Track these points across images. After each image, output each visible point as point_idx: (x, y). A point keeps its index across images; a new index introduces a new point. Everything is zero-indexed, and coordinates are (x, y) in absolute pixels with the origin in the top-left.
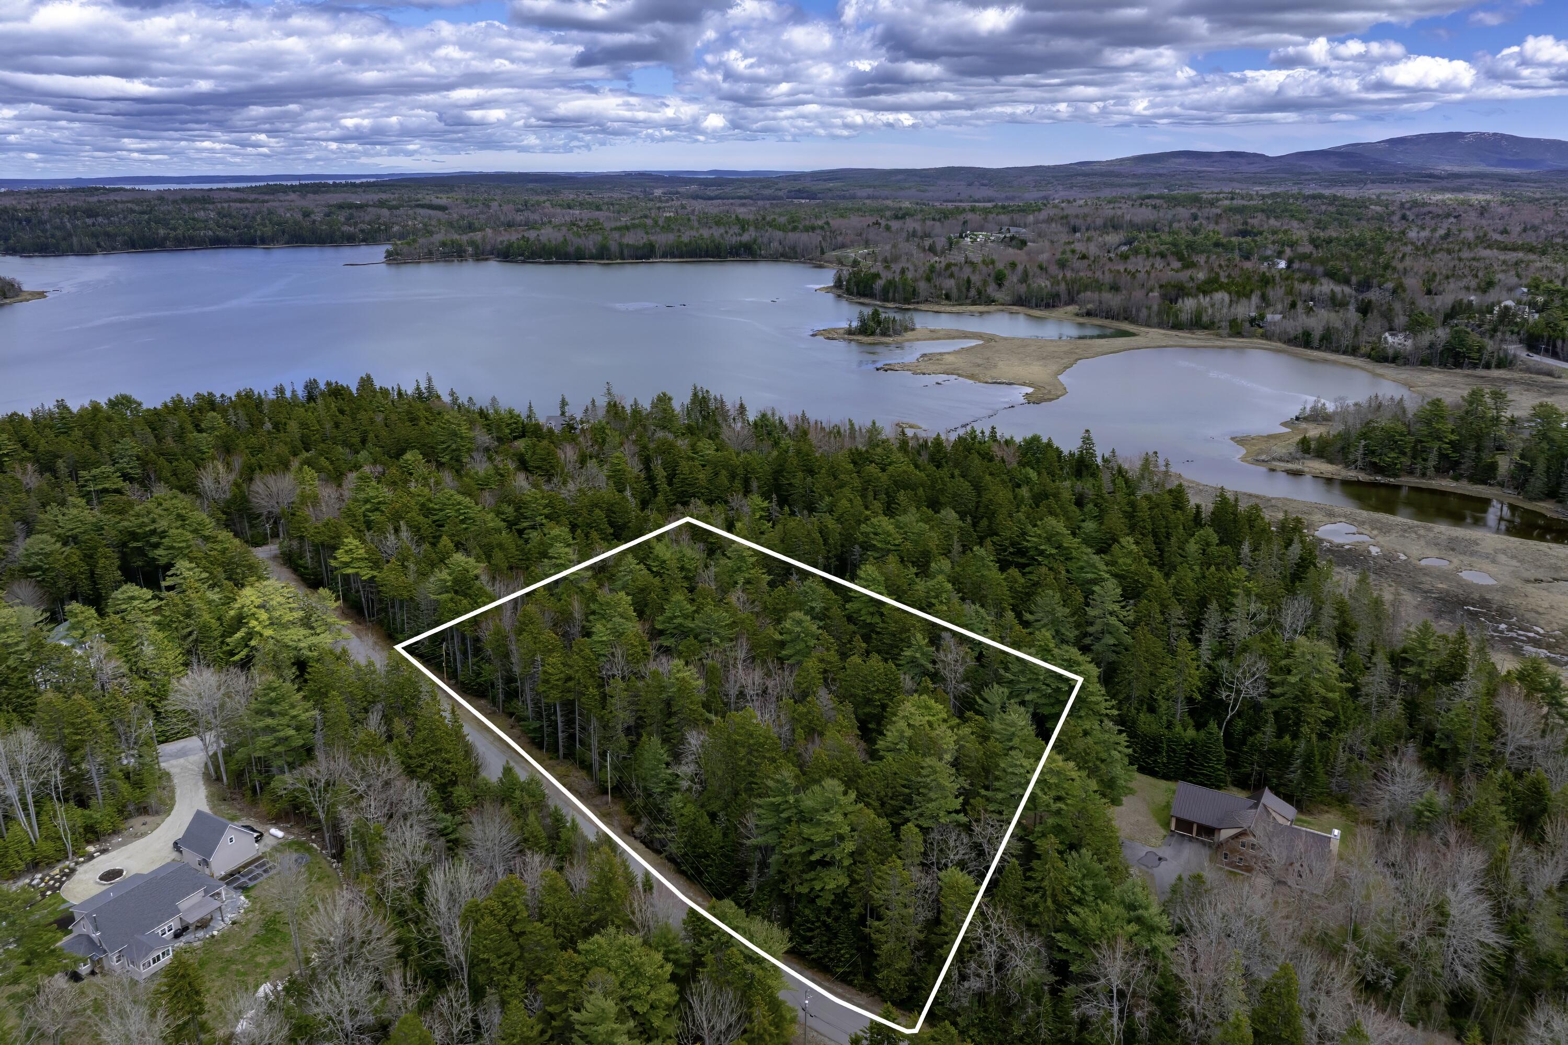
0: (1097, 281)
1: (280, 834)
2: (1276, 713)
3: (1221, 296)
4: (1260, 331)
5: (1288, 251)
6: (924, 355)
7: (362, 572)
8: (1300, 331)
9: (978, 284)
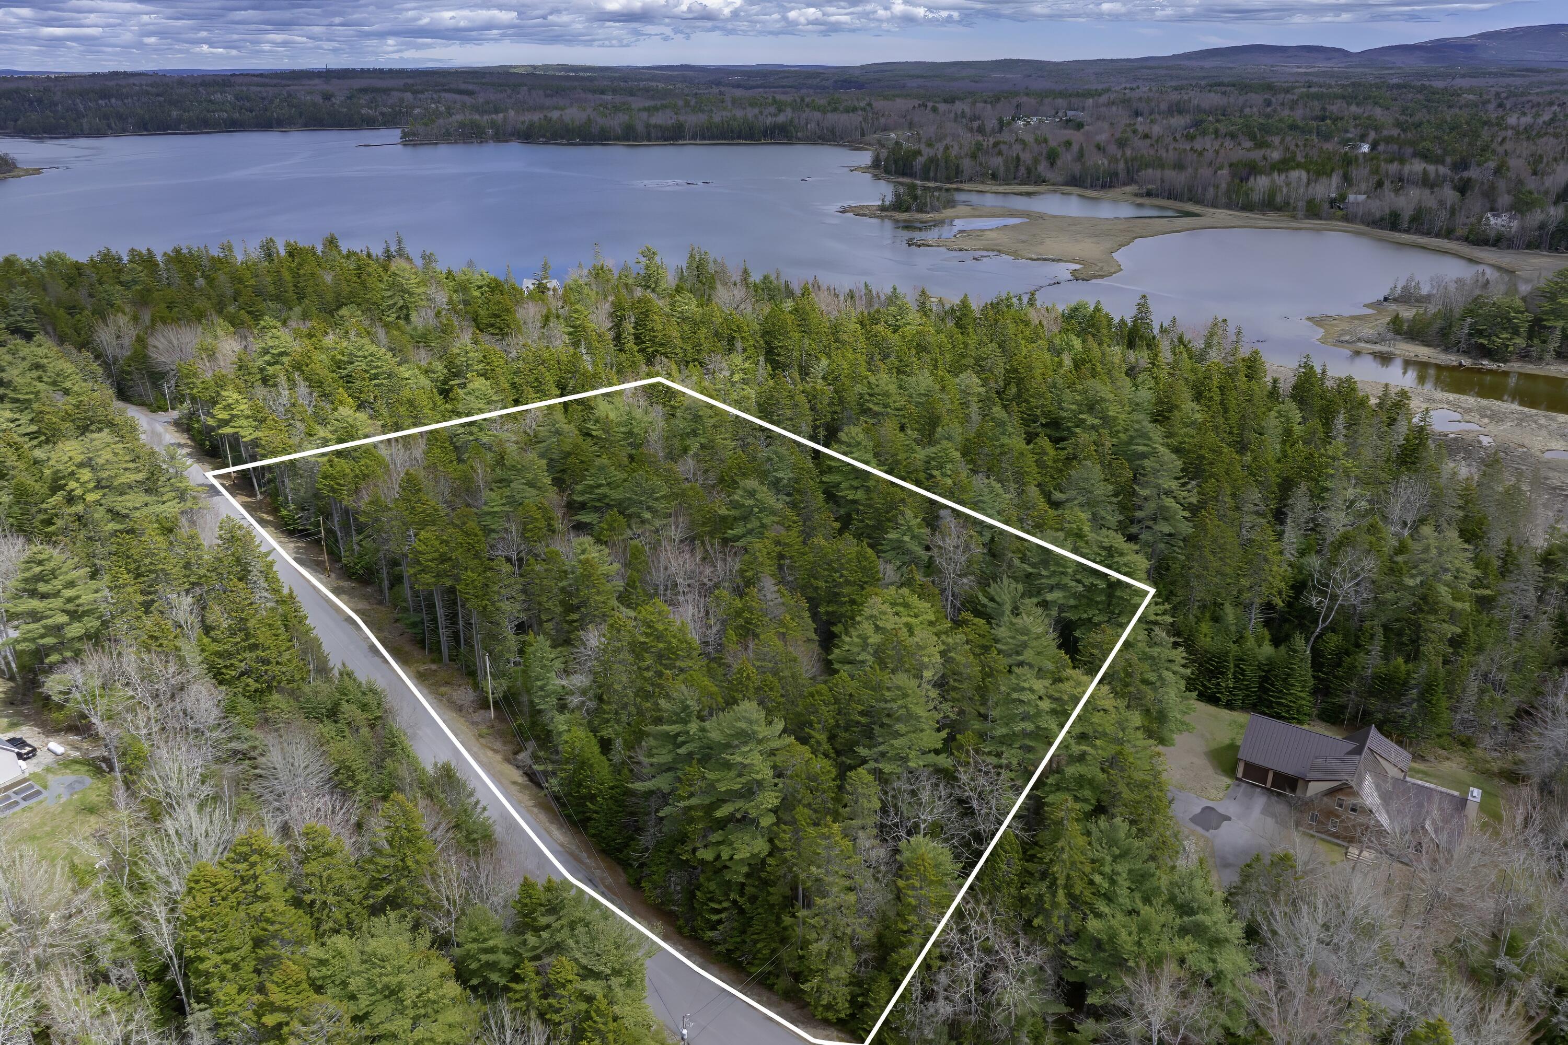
0: (1160, 159)
1: (60, 749)
2: (1386, 627)
3: (1298, 175)
4: (1340, 213)
5: (1372, 135)
6: (961, 232)
7: (242, 433)
8: (1387, 211)
9: (1029, 162)
